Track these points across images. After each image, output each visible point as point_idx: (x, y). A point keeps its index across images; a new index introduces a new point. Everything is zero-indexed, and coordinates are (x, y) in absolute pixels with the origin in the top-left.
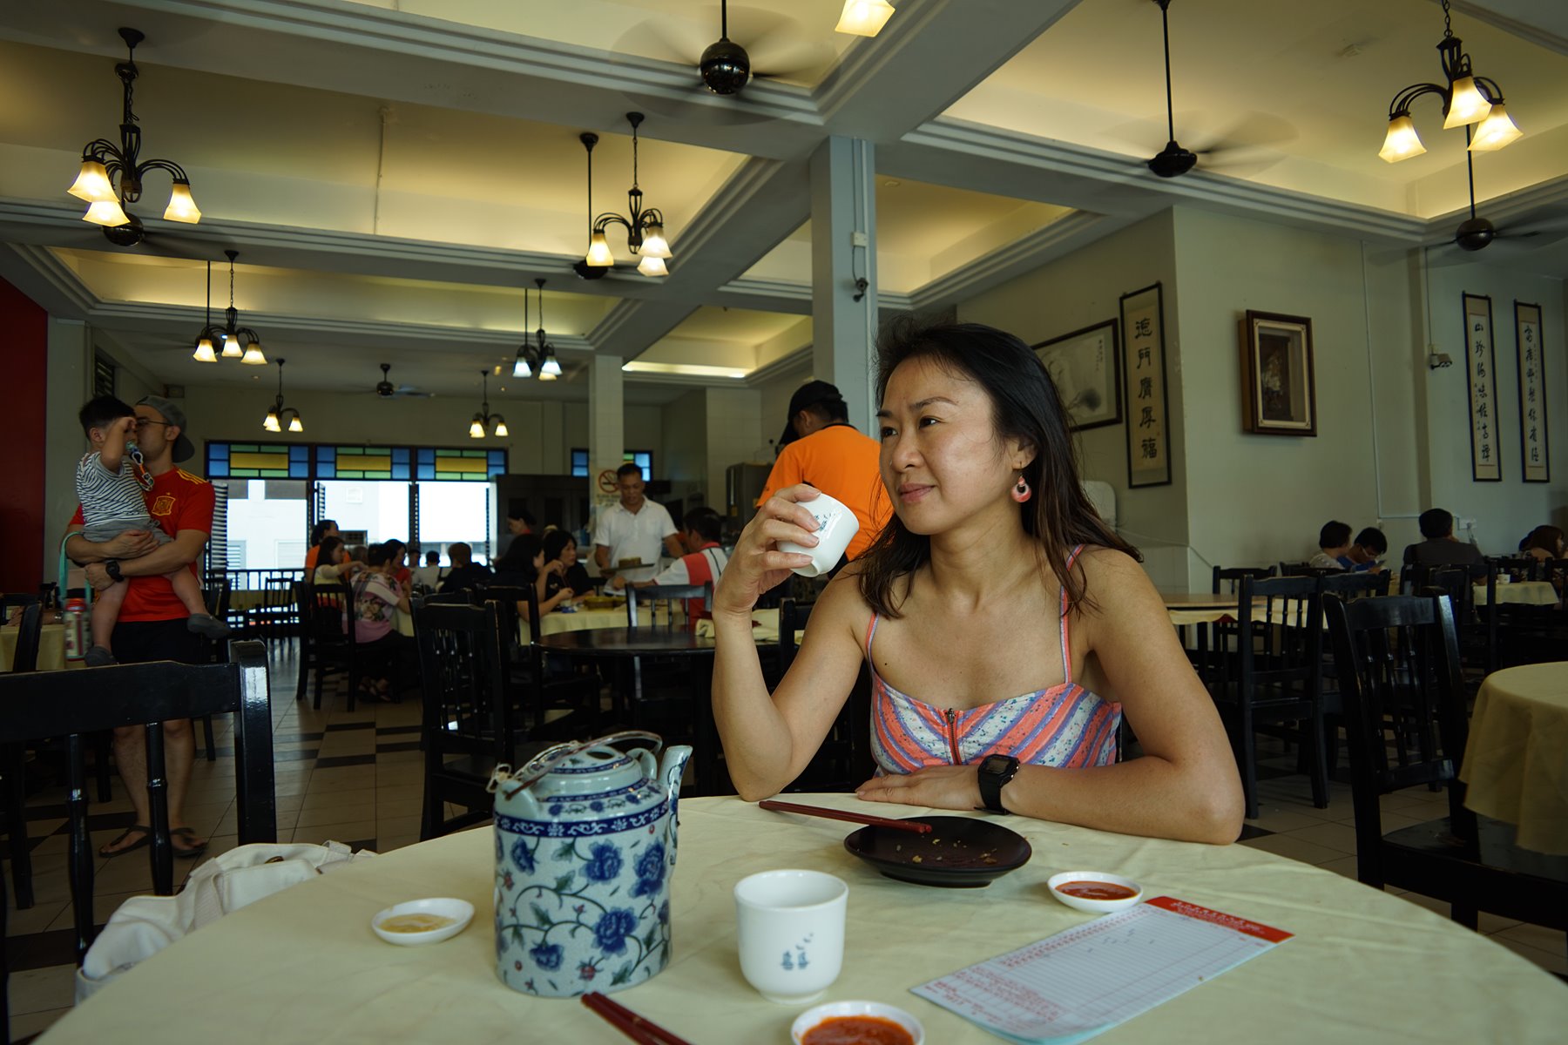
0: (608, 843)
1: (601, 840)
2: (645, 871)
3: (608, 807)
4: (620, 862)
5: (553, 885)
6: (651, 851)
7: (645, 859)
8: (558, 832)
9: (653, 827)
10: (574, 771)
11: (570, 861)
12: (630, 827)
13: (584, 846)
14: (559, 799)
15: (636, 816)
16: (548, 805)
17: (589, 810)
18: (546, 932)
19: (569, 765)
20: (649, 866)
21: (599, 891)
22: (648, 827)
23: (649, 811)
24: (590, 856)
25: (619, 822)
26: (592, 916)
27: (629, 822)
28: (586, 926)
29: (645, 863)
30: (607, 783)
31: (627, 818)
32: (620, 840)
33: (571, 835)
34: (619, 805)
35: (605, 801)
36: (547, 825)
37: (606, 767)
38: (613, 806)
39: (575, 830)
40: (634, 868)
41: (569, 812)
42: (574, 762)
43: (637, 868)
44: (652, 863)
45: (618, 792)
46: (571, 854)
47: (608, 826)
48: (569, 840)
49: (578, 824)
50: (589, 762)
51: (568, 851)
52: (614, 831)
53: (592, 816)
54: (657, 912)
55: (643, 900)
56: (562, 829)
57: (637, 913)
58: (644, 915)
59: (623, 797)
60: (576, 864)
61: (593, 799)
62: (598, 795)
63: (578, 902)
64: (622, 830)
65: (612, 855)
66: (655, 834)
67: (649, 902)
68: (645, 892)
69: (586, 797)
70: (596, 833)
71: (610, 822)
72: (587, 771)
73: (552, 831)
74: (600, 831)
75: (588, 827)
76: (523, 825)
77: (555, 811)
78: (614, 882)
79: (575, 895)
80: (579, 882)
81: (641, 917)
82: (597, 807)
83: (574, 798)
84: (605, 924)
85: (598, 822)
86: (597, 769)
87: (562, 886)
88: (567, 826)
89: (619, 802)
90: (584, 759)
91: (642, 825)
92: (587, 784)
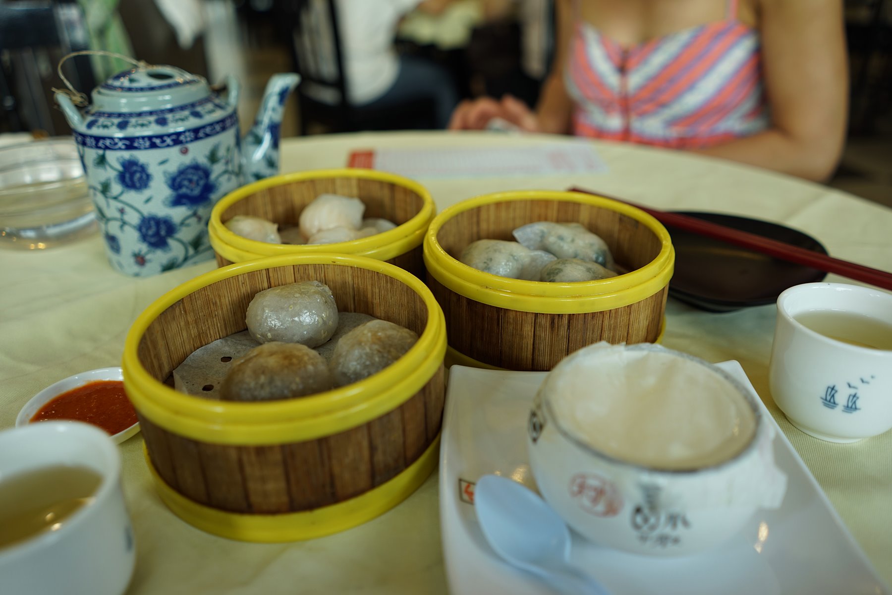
0: (133, 159)
1: (127, 155)
2: (180, 186)
4: (149, 176)
5: (99, 187)
6: (188, 169)
7: (178, 176)
9: (185, 148)
11: (105, 169)
12: (153, 146)
13: (115, 158)
15: (161, 137)
18: (106, 224)
19: (127, 84)
20: (186, 183)
21: (132, 197)
22: (176, 148)
24: (120, 168)
25: (141, 141)
26: (133, 218)
27: (153, 143)
28: (130, 225)
29: (179, 179)
31: (150, 138)
32: (145, 157)
33: (100, 148)
36: (84, 136)
40: (166, 182)
41: (135, 126)
43: (170, 182)
44: (188, 179)
46: (104, 163)
47: (131, 143)
48: (101, 152)
50: (144, 81)
51: (102, 161)
52: (137, 148)
53: (119, 134)
55: (183, 210)
57: (177, 221)
58: (186, 222)
60: (110, 173)
63: (119, 204)
64: (146, 148)
65: (139, 169)
66: (187, 155)
67: (189, 213)
68: (185, 204)
70: (120, 149)
74: (123, 147)
75: (112, 142)
78: (147, 193)
79: (115, 198)
80: (116, 188)
81: (182, 225)
84: (145, 225)
87: (105, 188)
88: (97, 139)
91: (168, 146)
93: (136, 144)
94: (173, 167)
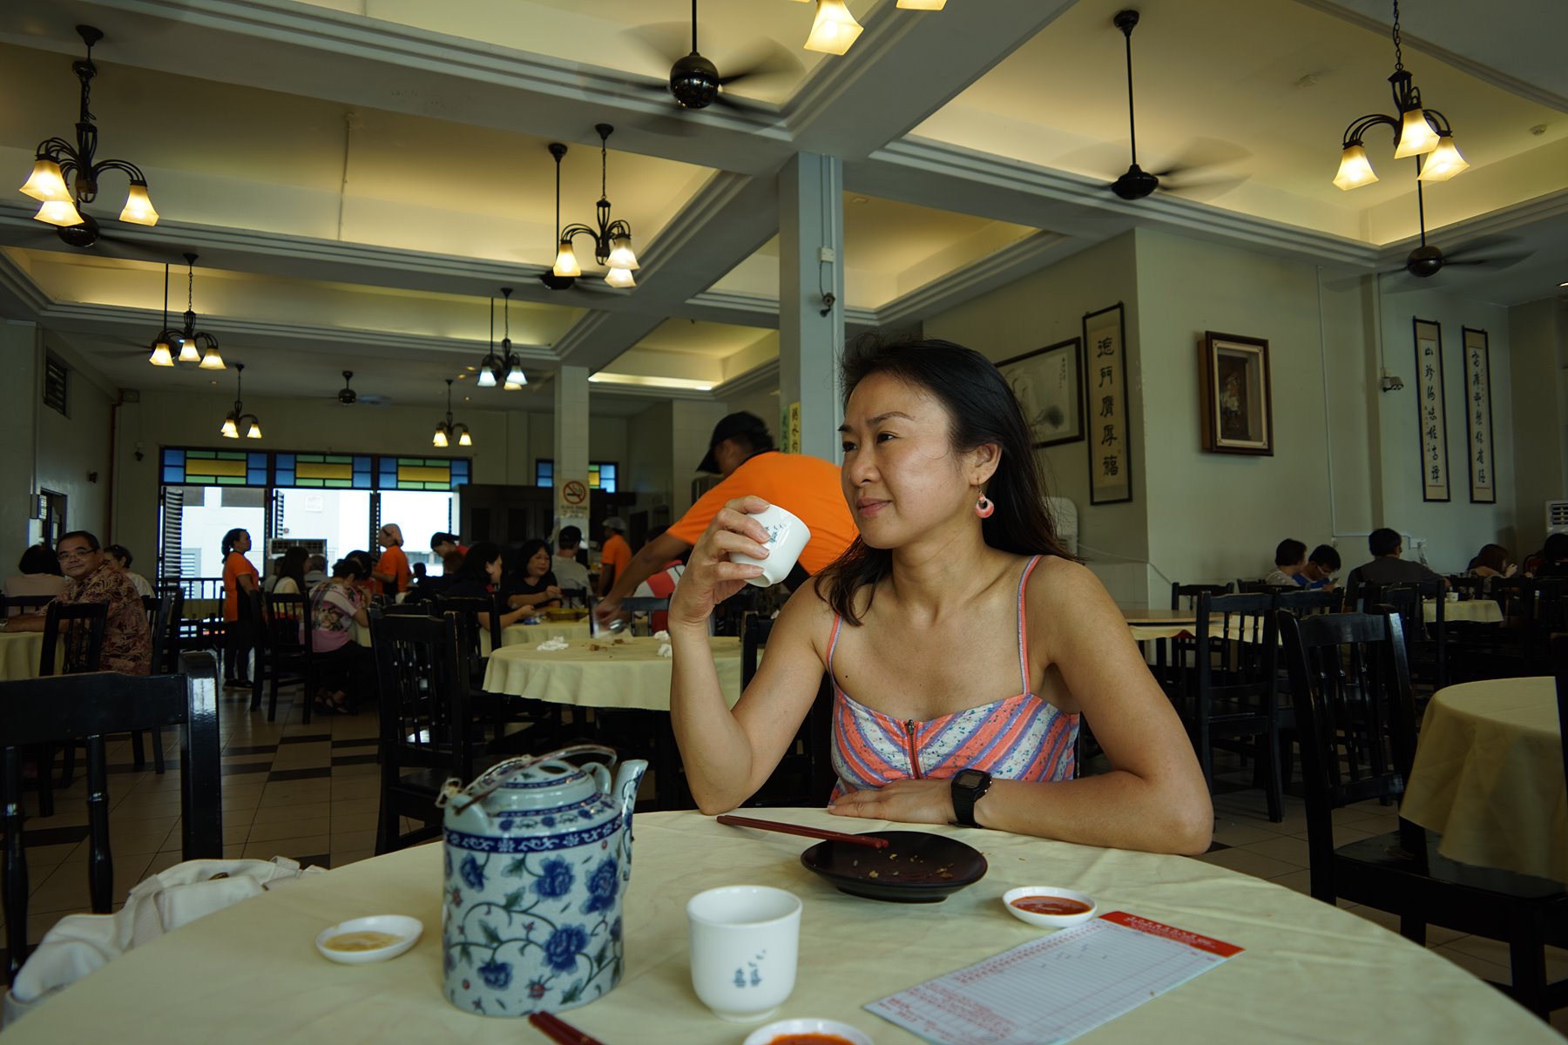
0: (559, 859)
1: (552, 856)
2: (597, 887)
3: (560, 822)
4: (571, 878)
5: (503, 901)
6: (603, 867)
7: (597, 875)
8: (508, 847)
9: (606, 843)
10: (526, 786)
11: (521, 877)
12: (582, 842)
13: (535, 862)
14: (510, 814)
15: (588, 831)
16: (498, 821)
17: (540, 826)
18: (495, 950)
19: (521, 780)
20: (602, 882)
21: (550, 907)
22: (600, 843)
23: (602, 826)
24: (541, 872)
25: (571, 838)
26: (542, 934)
27: (581, 838)
28: (536, 944)
29: (597, 879)
30: (560, 798)
31: (579, 833)
32: (571, 856)
33: (521, 851)
34: (571, 820)
35: (557, 816)
36: (497, 840)
37: (559, 782)
38: (565, 821)
39: (526, 846)
40: (585, 884)
41: (520, 827)
42: (526, 776)
43: (589, 883)
44: (605, 879)
45: (570, 807)
46: (521, 870)
47: (560, 841)
48: (519, 856)
49: (528, 839)
50: (541, 776)
51: (519, 866)
52: (565, 847)
53: (543, 831)
54: (609, 929)
55: (595, 917)
56: (512, 845)
57: (588, 930)
58: (596, 932)
59: (575, 812)
60: (527, 880)
61: (545, 814)
62: (550, 810)
63: (527, 919)
64: (574, 846)
65: (563, 871)
66: (608, 849)
67: (600, 919)
68: (597, 909)
69: (537, 812)
70: (548, 849)
71: (562, 837)
72: (539, 785)
73: (503, 846)
74: (551, 847)
75: (539, 842)
76: (472, 841)
77: (506, 826)
78: (566, 899)
79: (525, 912)
80: (529, 899)
81: (593, 934)
82: (549, 823)
83: (525, 813)
84: (555, 941)
85: (550, 838)
86: (550, 784)
87: (511, 903)
88: (518, 841)
89: (571, 817)
90: (536, 774)
91: (594, 841)
92: (539, 799)
93: (565, 842)
94: (593, 866)
